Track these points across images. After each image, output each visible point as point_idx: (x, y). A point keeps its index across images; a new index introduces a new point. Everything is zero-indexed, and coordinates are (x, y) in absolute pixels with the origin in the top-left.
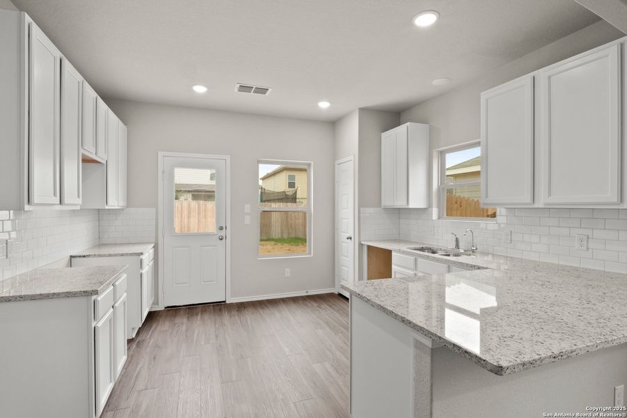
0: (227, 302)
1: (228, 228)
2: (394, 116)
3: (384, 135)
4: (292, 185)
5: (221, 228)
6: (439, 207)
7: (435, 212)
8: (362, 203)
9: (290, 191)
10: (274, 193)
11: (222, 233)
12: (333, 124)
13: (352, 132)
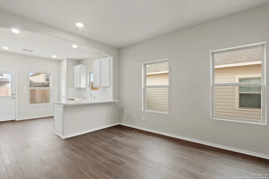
0: (16, 120)
1: (16, 94)
2: (79, 62)
3: (75, 66)
4: (47, 80)
5: (13, 95)
6: (89, 87)
7: (88, 89)
8: (67, 86)
9: (46, 82)
10: (37, 83)
11: (14, 96)
12: (59, 61)
13: (64, 65)
